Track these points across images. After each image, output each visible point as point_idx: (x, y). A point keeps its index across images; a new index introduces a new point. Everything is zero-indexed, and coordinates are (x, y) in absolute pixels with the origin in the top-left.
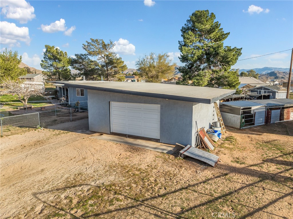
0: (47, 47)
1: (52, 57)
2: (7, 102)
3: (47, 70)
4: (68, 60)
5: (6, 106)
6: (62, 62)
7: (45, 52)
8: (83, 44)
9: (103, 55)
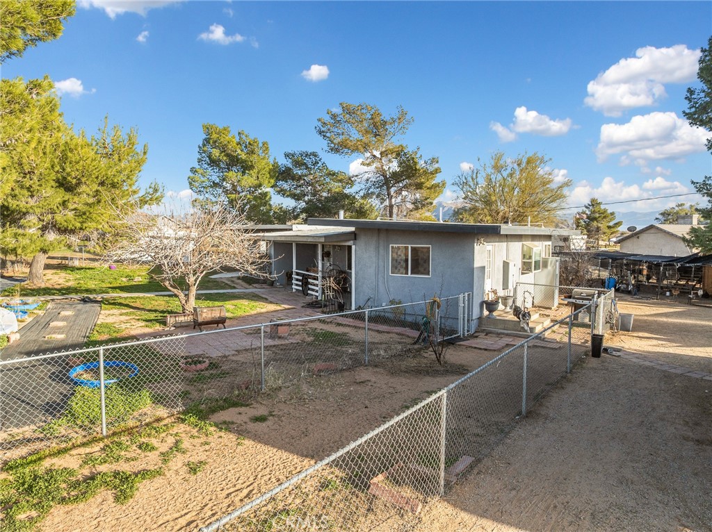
0: (208, 130)
1: (225, 158)
2: (103, 292)
3: (207, 195)
4: (271, 167)
5: (111, 312)
6: (254, 172)
7: (201, 145)
8: (319, 120)
9: (377, 154)
